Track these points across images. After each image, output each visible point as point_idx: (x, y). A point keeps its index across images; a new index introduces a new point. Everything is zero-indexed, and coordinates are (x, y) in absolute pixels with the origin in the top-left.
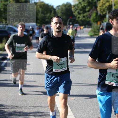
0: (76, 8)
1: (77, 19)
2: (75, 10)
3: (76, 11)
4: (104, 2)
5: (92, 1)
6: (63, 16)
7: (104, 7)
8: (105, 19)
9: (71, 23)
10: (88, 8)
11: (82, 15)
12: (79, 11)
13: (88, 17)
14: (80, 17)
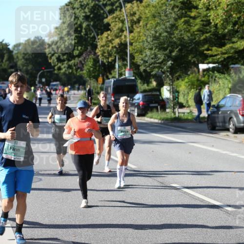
1: (56, 72)
3: (53, 55)
4: (110, 38)
5: (86, 34)
6: (28, 66)
7: (110, 48)
8: (112, 72)
9: (44, 80)
10: (78, 50)
11: (65, 64)
12: (59, 56)
13: (78, 68)
14: (62, 67)
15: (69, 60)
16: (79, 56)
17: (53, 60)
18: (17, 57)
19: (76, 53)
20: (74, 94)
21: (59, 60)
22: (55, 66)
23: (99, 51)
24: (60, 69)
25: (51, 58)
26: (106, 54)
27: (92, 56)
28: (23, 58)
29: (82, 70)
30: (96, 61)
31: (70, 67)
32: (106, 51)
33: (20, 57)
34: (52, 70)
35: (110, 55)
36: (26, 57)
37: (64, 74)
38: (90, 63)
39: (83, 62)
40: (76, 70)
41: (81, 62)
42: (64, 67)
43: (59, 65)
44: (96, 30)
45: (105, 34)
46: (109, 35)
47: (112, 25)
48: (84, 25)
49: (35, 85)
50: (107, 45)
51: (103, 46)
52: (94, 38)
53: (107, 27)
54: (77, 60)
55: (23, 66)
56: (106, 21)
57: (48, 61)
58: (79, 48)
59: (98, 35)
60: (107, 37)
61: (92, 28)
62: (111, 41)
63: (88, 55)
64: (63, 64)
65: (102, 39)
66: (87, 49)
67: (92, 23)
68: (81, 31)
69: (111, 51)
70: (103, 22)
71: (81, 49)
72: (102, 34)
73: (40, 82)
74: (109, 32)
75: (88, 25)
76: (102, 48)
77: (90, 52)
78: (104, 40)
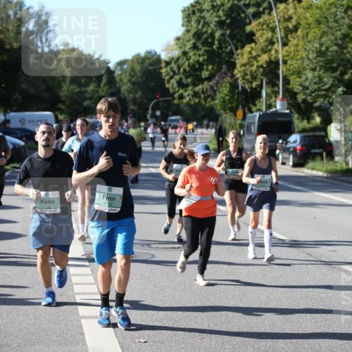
0: (172, 70)
1: (176, 101)
2: (171, 73)
3: (172, 77)
4: (254, 53)
5: (220, 48)
6: (136, 92)
7: (254, 68)
8: (257, 102)
9: (158, 113)
10: (207, 70)
11: (190, 91)
12: (181, 79)
13: (209, 96)
14: (185, 94)
15: (195, 85)
16: (209, 79)
17: (172, 85)
18: (121, 80)
19: (205, 74)
20: (202, 134)
21: (181, 84)
22: (174, 93)
23: (238, 72)
24: (181, 97)
25: (169, 81)
26: (248, 77)
27: (228, 79)
28: (130, 81)
29: (213, 99)
30: (234, 86)
31: (196, 95)
32: (248, 72)
33: (125, 80)
34: (170, 98)
35: (254, 78)
36: (134, 79)
37: (188, 104)
38: (225, 89)
39: (215, 88)
40: (206, 99)
41: (212, 87)
42: (188, 94)
43: (181, 91)
44: (234, 42)
45: (247, 48)
46: (252, 49)
47: (258, 34)
48: (217, 35)
49: (146, 120)
50: (249, 64)
51: (244, 65)
52: (231, 53)
53: (250, 38)
54: (206, 85)
55: (129, 92)
56: (248, 28)
57: (165, 86)
58: (210, 67)
59: (237, 49)
60: (250, 53)
61: (228, 39)
62: (255, 58)
63: (223, 78)
64: (186, 91)
65: (242, 54)
66: (222, 68)
67: (228, 32)
68: (212, 43)
69: (255, 72)
70: (244, 31)
71: (212, 69)
72: (243, 47)
73: (153, 116)
74: (253, 45)
75: (223, 35)
76: (243, 68)
77: (226, 74)
78: (246, 56)
